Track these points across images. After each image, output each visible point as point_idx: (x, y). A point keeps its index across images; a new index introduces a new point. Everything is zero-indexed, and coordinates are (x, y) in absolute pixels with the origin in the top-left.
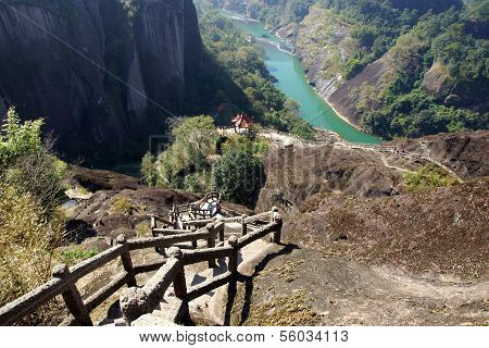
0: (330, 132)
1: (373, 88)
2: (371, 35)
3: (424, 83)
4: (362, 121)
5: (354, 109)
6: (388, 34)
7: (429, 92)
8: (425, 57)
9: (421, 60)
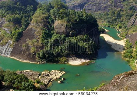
0: (25, 71)
1: (34, 40)
2: (17, 18)
3: (56, 30)
4: (37, 59)
5: (30, 54)
6: (26, 17)
7: (61, 34)
8: (50, 20)
9: (48, 22)
